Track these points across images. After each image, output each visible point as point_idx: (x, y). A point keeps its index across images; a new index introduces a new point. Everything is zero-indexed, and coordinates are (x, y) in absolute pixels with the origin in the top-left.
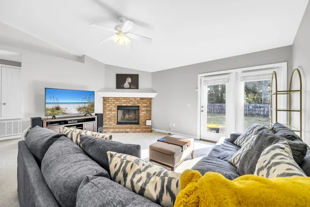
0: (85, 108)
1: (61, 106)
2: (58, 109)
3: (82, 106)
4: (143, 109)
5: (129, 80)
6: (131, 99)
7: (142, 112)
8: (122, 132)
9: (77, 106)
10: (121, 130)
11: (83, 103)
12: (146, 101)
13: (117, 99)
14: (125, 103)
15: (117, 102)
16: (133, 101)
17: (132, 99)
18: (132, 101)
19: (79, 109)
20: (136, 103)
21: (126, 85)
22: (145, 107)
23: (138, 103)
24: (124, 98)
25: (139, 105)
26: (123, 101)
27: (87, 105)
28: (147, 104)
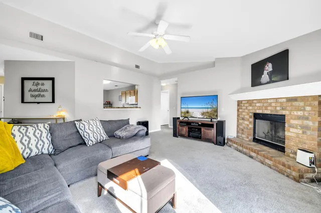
0: (208, 112)
1: (190, 110)
2: (188, 112)
3: (205, 110)
4: (293, 122)
5: (269, 67)
6: (269, 101)
7: (292, 130)
8: (245, 154)
9: (201, 110)
10: (245, 150)
11: (206, 107)
12: (302, 104)
13: (250, 102)
14: (260, 108)
15: (251, 108)
16: (273, 105)
17: (272, 101)
18: (270, 105)
19: (203, 114)
20: (278, 108)
21: (265, 77)
22: (299, 118)
23: (283, 109)
24: (259, 101)
25: (284, 113)
26: (258, 105)
27: (209, 110)
28: (304, 110)
